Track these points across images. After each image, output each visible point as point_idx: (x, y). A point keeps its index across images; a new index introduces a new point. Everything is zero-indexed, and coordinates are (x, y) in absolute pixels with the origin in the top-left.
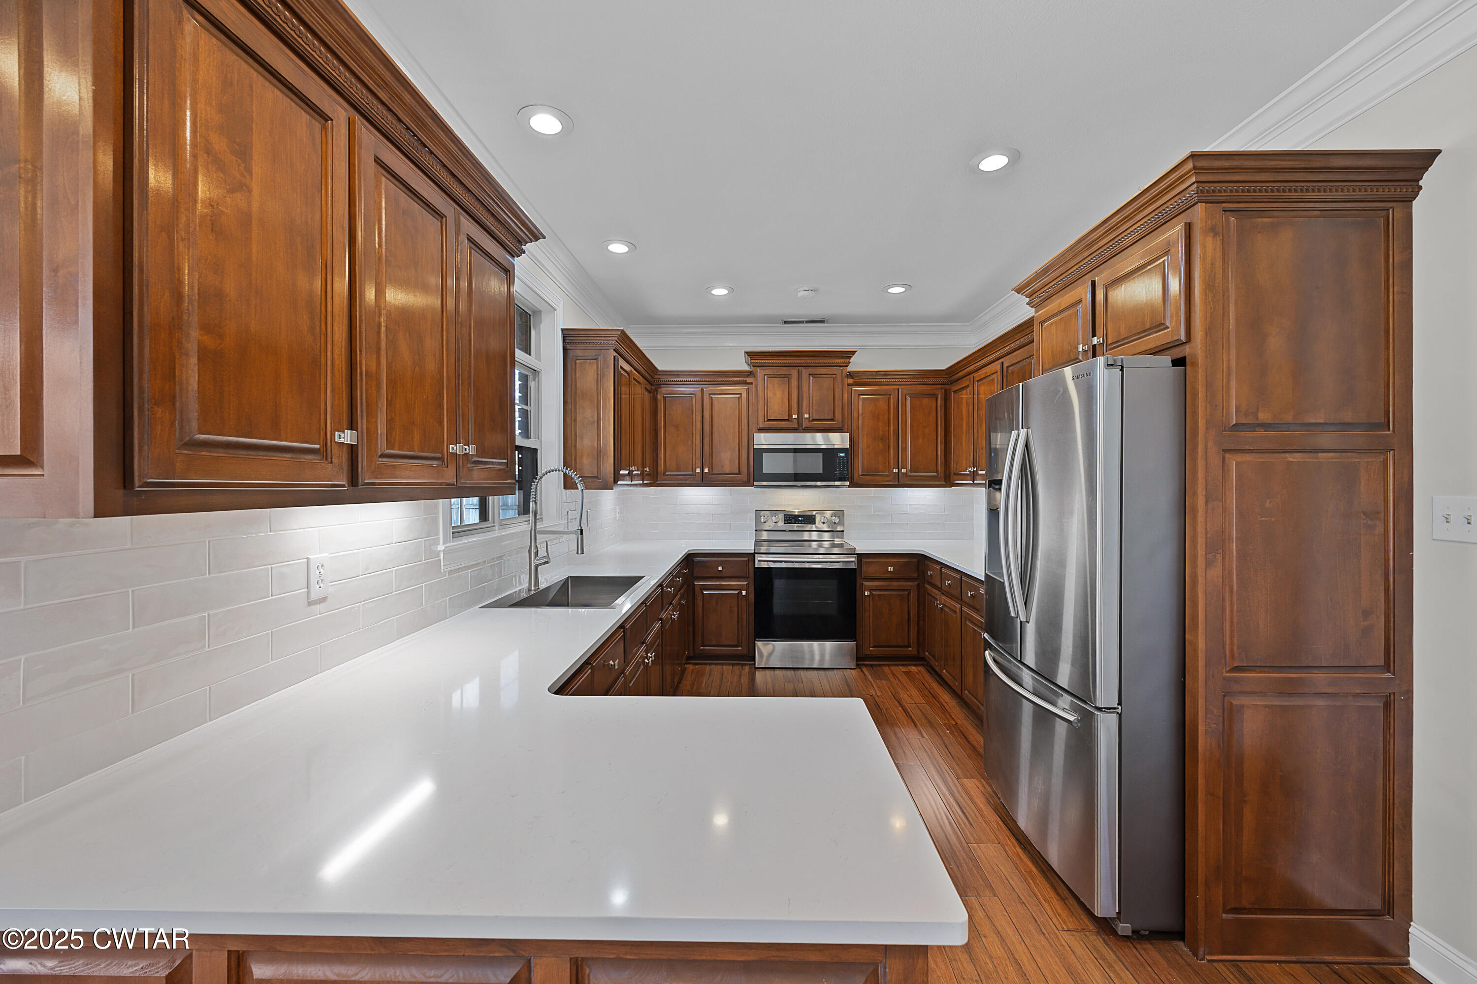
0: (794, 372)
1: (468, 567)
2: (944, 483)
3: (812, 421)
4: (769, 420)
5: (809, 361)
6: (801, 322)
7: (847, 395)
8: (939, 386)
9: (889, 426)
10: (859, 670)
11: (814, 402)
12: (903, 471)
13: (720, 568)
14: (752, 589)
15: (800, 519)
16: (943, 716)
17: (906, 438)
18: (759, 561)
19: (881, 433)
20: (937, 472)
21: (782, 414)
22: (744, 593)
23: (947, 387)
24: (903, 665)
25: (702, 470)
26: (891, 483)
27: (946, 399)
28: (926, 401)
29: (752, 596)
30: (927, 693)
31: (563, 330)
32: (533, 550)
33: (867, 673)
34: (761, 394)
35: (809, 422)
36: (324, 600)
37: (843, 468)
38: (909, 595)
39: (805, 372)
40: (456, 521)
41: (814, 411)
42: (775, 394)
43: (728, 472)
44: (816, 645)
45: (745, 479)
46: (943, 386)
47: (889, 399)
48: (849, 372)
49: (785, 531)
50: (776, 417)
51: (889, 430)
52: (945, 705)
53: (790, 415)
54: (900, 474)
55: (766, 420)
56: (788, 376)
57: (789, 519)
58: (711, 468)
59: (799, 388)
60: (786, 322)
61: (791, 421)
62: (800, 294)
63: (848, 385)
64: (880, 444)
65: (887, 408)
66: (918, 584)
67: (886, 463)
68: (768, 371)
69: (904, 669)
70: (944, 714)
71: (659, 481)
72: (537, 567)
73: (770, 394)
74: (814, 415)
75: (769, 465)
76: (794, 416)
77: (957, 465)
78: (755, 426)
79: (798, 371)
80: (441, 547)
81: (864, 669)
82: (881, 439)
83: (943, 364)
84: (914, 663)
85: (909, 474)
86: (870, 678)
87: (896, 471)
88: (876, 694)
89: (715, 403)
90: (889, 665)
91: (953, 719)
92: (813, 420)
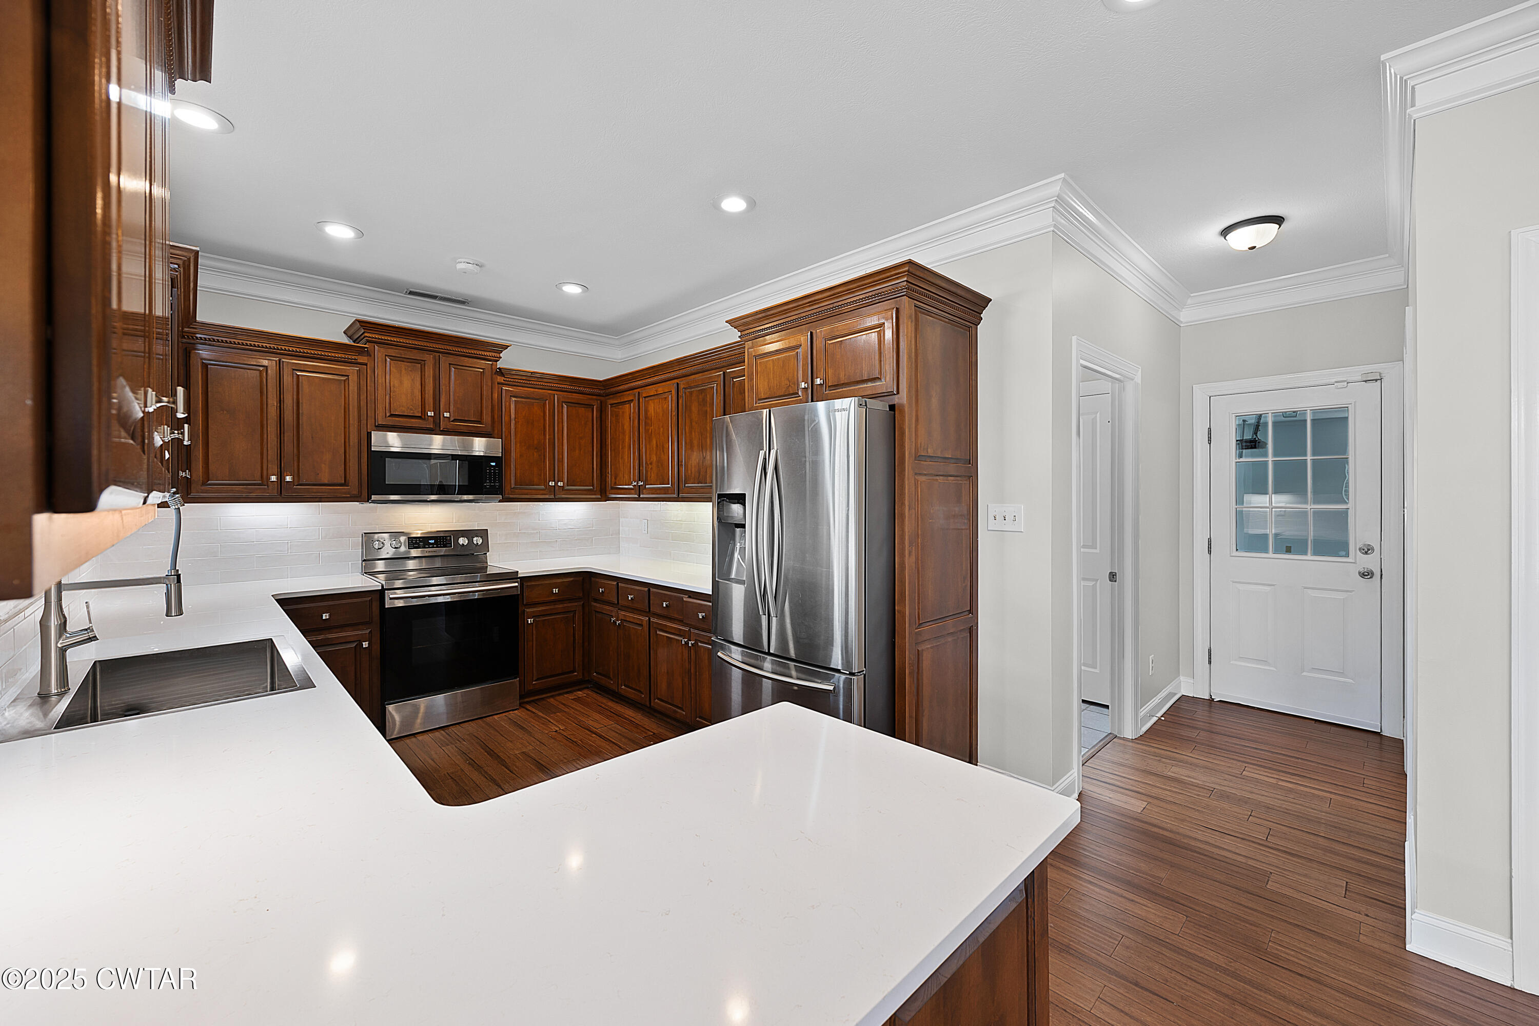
0: (429, 358)
2: (599, 496)
3: (452, 421)
4: (391, 415)
5: (448, 347)
6: (434, 297)
7: (496, 395)
8: (594, 397)
9: (545, 435)
10: (523, 709)
11: (456, 399)
12: (560, 484)
13: (325, 616)
14: (376, 638)
15: (431, 541)
16: (639, 731)
17: (563, 449)
18: (391, 599)
19: (536, 442)
20: (593, 486)
21: (411, 409)
22: (365, 644)
23: (602, 398)
24: (567, 693)
25: (281, 477)
26: (547, 496)
27: (602, 411)
28: (582, 410)
29: (377, 648)
30: (609, 714)
32: (54, 621)
33: (531, 708)
34: (381, 380)
35: (449, 422)
37: (495, 480)
38: (574, 616)
39: (444, 360)
41: (456, 409)
42: (401, 382)
43: (326, 482)
45: (355, 492)
46: (598, 398)
47: (544, 405)
48: (499, 368)
49: (409, 558)
50: (404, 412)
51: (545, 439)
52: (633, 719)
53: (424, 412)
54: (557, 488)
55: (388, 414)
56: (422, 363)
57: (416, 543)
58: (297, 475)
59: (437, 379)
60: (411, 293)
61: (424, 419)
62: (460, 266)
63: (498, 384)
64: (535, 454)
65: (542, 414)
66: (583, 604)
67: (541, 475)
68: (392, 352)
69: (571, 697)
70: (638, 729)
71: (194, 494)
72: (64, 651)
73: (395, 382)
74: (456, 414)
75: (394, 473)
76: (429, 413)
77: (615, 479)
78: (371, 422)
79: (434, 357)
81: (528, 707)
82: (536, 448)
83: (601, 375)
84: (577, 688)
85: (567, 488)
86: (540, 714)
87: (552, 484)
88: (560, 729)
89: (305, 388)
90: (552, 696)
91: (648, 730)
92: (455, 420)
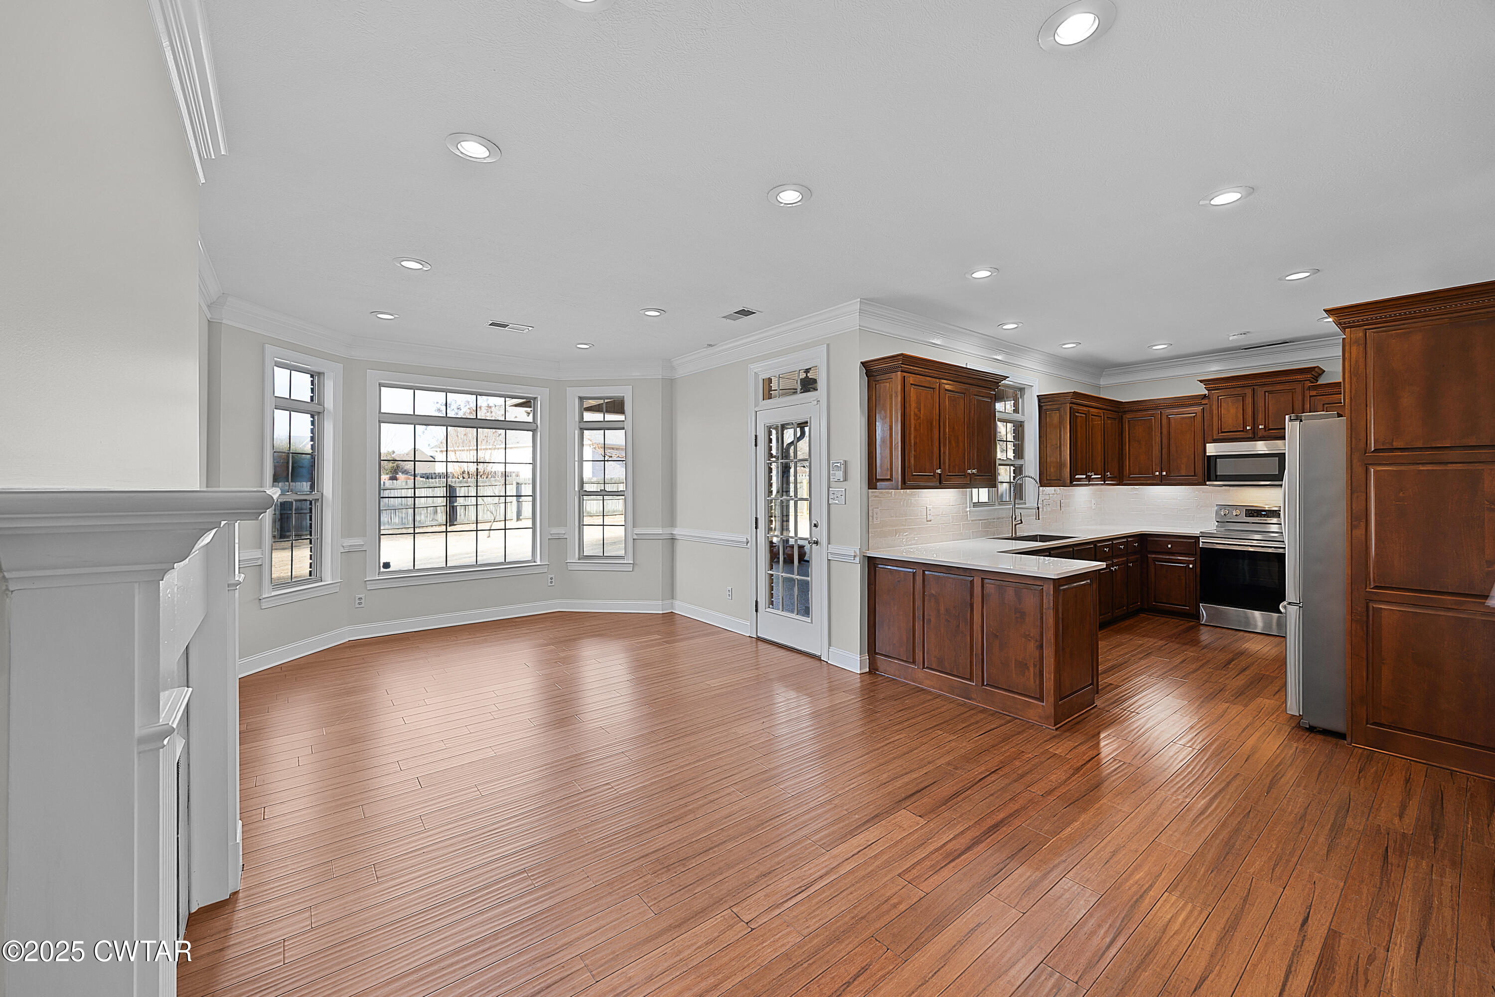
0: (1248, 391)
1: (980, 520)
3: (1268, 430)
4: (1222, 432)
5: (1263, 380)
6: (1262, 346)
7: (1308, 406)
11: (1270, 414)
13: (1169, 546)
14: (1198, 565)
15: (1263, 513)
18: (1204, 543)
21: (1235, 427)
22: (1191, 566)
25: (1161, 473)
29: (1198, 570)
31: (1038, 396)
32: (1014, 517)
34: (1215, 412)
35: (1265, 431)
36: (930, 521)
39: (1260, 391)
40: (975, 500)
41: (1270, 421)
42: (1229, 410)
43: (1185, 474)
44: (1257, 614)
48: (1310, 386)
49: (1248, 523)
50: (1230, 429)
53: (1244, 427)
55: (1218, 432)
56: (1243, 395)
57: (1251, 513)
58: (1168, 471)
59: (1254, 404)
60: (1246, 349)
61: (1245, 432)
62: (1231, 338)
63: (1307, 398)
68: (1225, 392)
71: (1125, 482)
72: (1015, 525)
73: (1225, 411)
74: (1270, 425)
75: (1222, 468)
76: (1248, 428)
78: (1209, 438)
79: (1253, 390)
80: (968, 509)
89: (1172, 421)
92: (1270, 429)
